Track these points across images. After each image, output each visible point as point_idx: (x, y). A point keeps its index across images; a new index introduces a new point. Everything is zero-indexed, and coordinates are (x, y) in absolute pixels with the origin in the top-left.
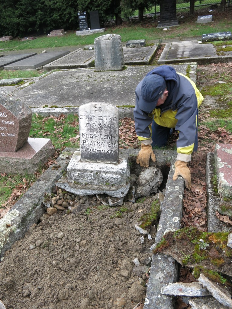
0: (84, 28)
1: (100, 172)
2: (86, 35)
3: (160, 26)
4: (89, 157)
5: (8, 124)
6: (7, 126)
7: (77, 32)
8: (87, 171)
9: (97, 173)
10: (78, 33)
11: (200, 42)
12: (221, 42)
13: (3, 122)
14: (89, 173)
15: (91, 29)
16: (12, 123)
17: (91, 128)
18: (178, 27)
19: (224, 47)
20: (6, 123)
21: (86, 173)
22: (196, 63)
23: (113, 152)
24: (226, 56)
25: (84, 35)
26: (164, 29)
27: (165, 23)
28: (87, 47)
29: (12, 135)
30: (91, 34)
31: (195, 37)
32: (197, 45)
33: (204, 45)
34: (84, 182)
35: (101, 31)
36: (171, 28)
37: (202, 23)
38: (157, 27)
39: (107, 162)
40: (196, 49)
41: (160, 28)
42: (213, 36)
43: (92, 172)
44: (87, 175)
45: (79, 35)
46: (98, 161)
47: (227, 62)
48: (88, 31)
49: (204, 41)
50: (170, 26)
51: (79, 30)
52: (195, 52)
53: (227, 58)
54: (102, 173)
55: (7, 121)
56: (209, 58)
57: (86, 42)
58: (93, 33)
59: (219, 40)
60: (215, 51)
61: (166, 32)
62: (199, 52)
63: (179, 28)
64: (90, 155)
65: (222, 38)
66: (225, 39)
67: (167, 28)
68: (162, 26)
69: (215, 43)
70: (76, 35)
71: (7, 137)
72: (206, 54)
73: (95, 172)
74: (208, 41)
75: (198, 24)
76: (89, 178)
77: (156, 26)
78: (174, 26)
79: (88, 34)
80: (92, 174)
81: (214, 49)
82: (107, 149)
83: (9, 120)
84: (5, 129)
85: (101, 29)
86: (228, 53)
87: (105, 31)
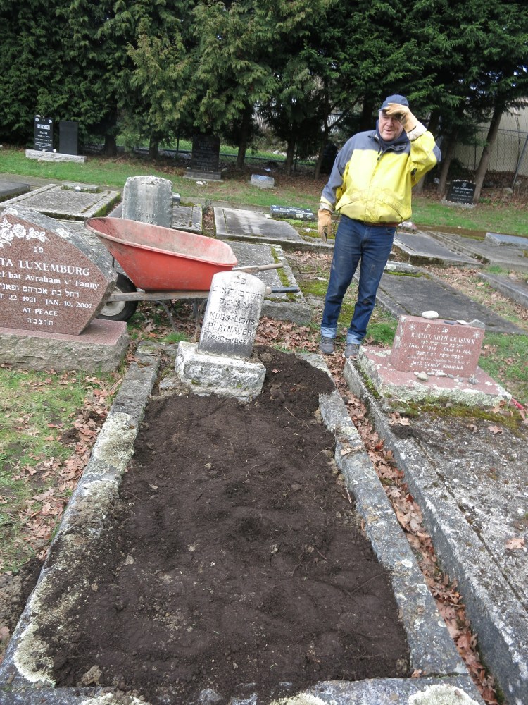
0: (45, 148)
1: (232, 367)
2: (48, 160)
3: (190, 175)
4: (212, 348)
5: (84, 288)
6: (82, 290)
7: (28, 151)
8: (214, 365)
9: (227, 370)
10: (31, 153)
11: (268, 216)
12: (300, 222)
13: (77, 283)
14: (216, 369)
15: (58, 152)
16: (94, 286)
17: (225, 307)
18: (221, 184)
19: (308, 230)
20: (82, 285)
21: (212, 369)
22: (279, 246)
23: (246, 343)
24: (317, 244)
25: (43, 159)
26: (198, 182)
27: (198, 172)
28: (70, 185)
29: (84, 306)
30: (58, 161)
31: (254, 206)
32: (265, 219)
33: (275, 222)
34: (207, 382)
35: (80, 161)
36: (210, 183)
37: (258, 186)
38: (185, 177)
39: (236, 357)
40: (265, 225)
41: (189, 178)
42: (288, 210)
43: (221, 367)
44: (213, 371)
45: (31, 157)
46: (223, 355)
47: (318, 253)
48: (52, 153)
49: (275, 216)
50: (207, 180)
51: (32, 148)
52: (268, 230)
53: (318, 247)
54: (234, 370)
55: (87, 282)
56: (294, 242)
57: (55, 175)
58: (61, 160)
59: (296, 219)
60: (297, 234)
61: (204, 187)
62: (275, 231)
63: (224, 186)
64: (214, 345)
65: (302, 216)
66: (305, 219)
67: (202, 181)
68: (194, 176)
69: (293, 222)
70: (25, 155)
71: (74, 309)
72: (288, 237)
73: (226, 368)
74: (281, 217)
75: (253, 187)
76: (216, 376)
77: (182, 174)
78: (215, 181)
79: (52, 160)
80: (220, 370)
81: (294, 230)
82: (240, 338)
83: (91, 281)
84: (76, 295)
85: (80, 157)
86: (318, 239)
87: (86, 161)
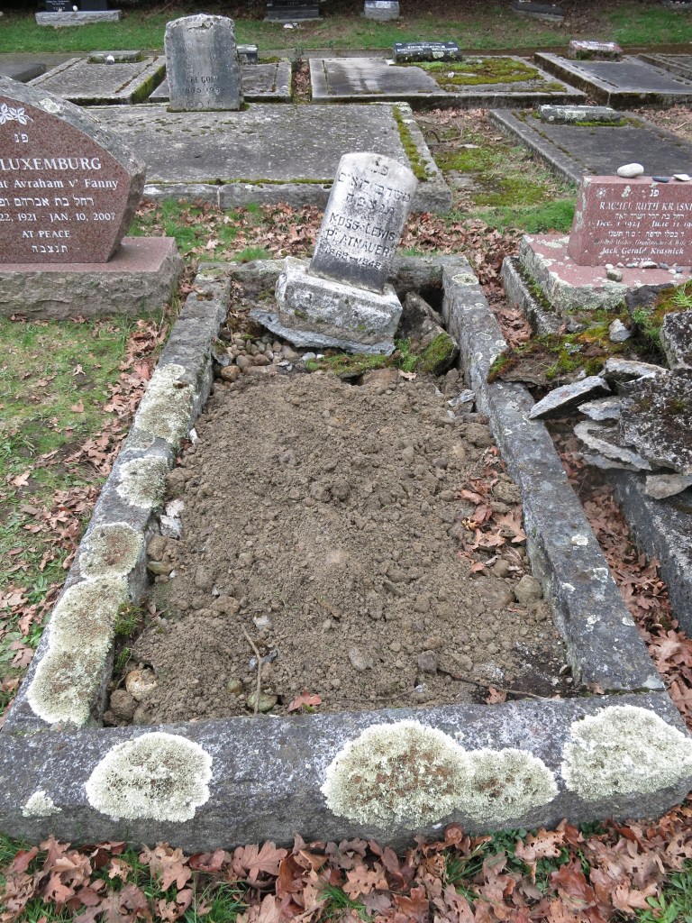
0: (61, 6)
1: (354, 299)
2: (69, 24)
3: (273, 17)
4: (328, 269)
5: (98, 189)
6: (97, 193)
7: (39, 15)
8: (328, 292)
9: (347, 302)
10: (43, 17)
11: (390, 62)
12: (439, 64)
13: (87, 183)
14: (331, 299)
15: (80, 9)
16: (111, 184)
18: (320, 23)
19: (451, 74)
20: (95, 185)
21: (325, 298)
22: (406, 104)
23: (379, 268)
24: (464, 94)
25: (62, 24)
26: (286, 26)
27: (286, 9)
29: (105, 217)
30: (83, 23)
31: (371, 50)
32: (386, 67)
33: (401, 69)
34: (315, 316)
35: (113, 18)
36: (303, 24)
37: (376, 18)
38: (266, 20)
39: (362, 286)
40: (387, 76)
41: (273, 21)
42: (420, 48)
43: (337, 297)
44: (326, 301)
45: (45, 24)
47: (467, 109)
48: (72, 13)
49: (401, 60)
50: (299, 20)
51: (43, 9)
52: (390, 83)
53: (466, 99)
54: (356, 304)
55: (100, 179)
56: (428, 95)
57: (79, 44)
58: (87, 22)
59: (432, 60)
60: (434, 82)
61: (295, 32)
62: (400, 83)
63: (324, 25)
65: (441, 55)
66: (446, 59)
67: (291, 23)
68: (280, 18)
69: (428, 65)
70: (35, 22)
71: (92, 223)
72: (420, 89)
73: (344, 298)
74: (409, 61)
75: (368, 21)
76: (329, 309)
77: (261, 17)
78: (310, 20)
79: (74, 23)
80: (337, 301)
81: (430, 78)
83: (105, 178)
84: (89, 202)
85: (112, 12)
86: (465, 87)
87: (122, 18)
